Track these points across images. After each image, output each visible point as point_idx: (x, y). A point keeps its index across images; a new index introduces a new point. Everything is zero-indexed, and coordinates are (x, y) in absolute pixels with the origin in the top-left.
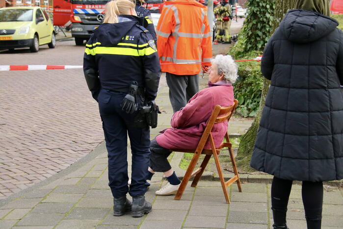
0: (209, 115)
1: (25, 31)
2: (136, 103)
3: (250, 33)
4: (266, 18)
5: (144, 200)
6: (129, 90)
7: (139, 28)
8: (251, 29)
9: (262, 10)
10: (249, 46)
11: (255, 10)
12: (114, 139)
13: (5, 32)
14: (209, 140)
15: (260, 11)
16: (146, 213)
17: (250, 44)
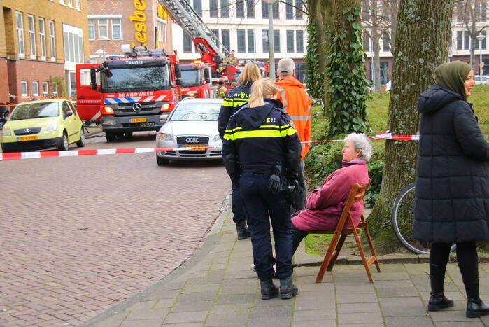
0: (346, 195)
1: (53, 128)
2: (281, 182)
3: (335, 114)
4: (352, 96)
5: (291, 282)
6: (274, 171)
7: (278, 110)
8: (336, 109)
9: (347, 88)
10: (335, 129)
11: (340, 88)
12: (257, 222)
13: (28, 131)
14: (348, 218)
15: (345, 89)
16: (294, 295)
17: (336, 126)
